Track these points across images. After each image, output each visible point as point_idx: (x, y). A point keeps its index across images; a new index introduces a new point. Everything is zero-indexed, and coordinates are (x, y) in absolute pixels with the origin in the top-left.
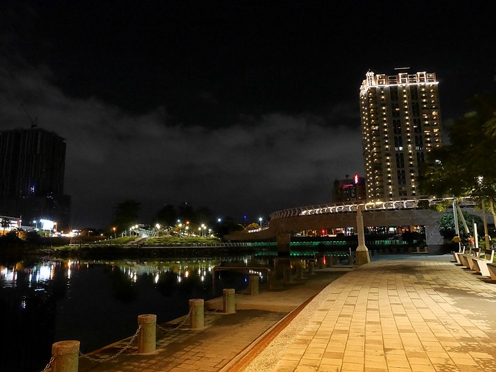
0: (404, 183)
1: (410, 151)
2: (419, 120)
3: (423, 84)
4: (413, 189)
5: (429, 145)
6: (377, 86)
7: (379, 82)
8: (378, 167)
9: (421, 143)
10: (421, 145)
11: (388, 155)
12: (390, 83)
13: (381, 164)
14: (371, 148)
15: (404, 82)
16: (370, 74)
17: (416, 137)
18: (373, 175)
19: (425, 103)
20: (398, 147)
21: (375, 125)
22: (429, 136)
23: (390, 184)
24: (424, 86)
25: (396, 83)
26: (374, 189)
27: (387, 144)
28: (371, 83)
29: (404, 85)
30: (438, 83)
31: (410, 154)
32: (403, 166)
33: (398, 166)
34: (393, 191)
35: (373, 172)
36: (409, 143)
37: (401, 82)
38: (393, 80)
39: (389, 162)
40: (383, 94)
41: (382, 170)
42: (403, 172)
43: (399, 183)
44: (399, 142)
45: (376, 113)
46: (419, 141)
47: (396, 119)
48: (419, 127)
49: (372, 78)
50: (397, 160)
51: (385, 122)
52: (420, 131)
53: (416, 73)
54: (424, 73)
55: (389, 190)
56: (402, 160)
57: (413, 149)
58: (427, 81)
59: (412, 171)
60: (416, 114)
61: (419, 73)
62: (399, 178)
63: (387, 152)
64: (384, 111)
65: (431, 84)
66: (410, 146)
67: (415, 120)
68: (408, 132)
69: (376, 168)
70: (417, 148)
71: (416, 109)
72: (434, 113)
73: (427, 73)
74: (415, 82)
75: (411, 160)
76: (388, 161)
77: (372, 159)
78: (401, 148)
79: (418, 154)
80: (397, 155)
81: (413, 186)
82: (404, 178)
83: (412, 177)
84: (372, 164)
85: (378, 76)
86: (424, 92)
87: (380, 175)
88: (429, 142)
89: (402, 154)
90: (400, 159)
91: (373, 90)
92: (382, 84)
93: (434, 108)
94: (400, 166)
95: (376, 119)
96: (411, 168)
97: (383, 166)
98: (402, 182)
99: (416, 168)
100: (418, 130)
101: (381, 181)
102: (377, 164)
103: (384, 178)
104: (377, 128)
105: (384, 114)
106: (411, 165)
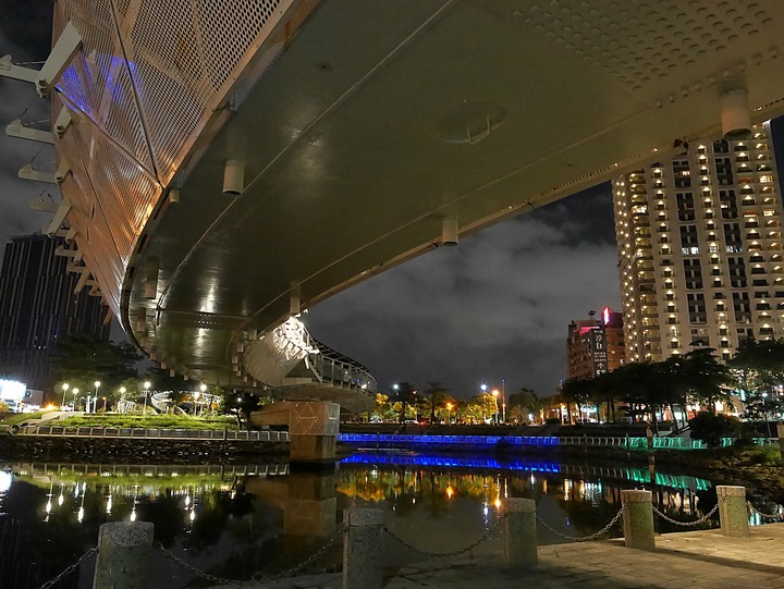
0: (704, 320)
1: (715, 256)
2: (732, 193)
4: (723, 332)
5: (755, 243)
8: (645, 287)
9: (738, 238)
10: (738, 243)
11: (666, 263)
13: (654, 281)
14: (633, 250)
17: (727, 227)
18: (638, 305)
19: (745, 159)
20: (689, 246)
21: (640, 204)
22: (754, 225)
23: (672, 321)
26: (641, 331)
27: (664, 240)
31: (715, 261)
32: (699, 286)
33: (689, 286)
34: (680, 335)
35: (637, 298)
36: (712, 238)
39: (670, 278)
41: (655, 292)
42: (701, 297)
43: (693, 320)
44: (689, 237)
45: (641, 181)
46: (733, 236)
47: (684, 192)
48: (733, 205)
50: (688, 274)
51: (660, 197)
52: (735, 216)
55: (670, 335)
56: (698, 274)
57: (721, 250)
59: (719, 296)
60: (725, 181)
62: (692, 309)
63: (666, 257)
64: (658, 176)
66: (713, 244)
67: (722, 194)
68: (709, 216)
69: (643, 289)
70: (729, 249)
71: (725, 171)
72: (763, 179)
75: (716, 273)
76: (668, 274)
77: (635, 271)
78: (694, 250)
79: (731, 261)
80: (687, 263)
81: (723, 327)
82: (702, 309)
83: (720, 308)
84: (636, 282)
87: (652, 304)
88: (756, 236)
89: (697, 262)
90: (693, 270)
93: (763, 170)
94: (694, 285)
95: (642, 193)
96: (718, 290)
97: (657, 286)
98: (698, 319)
99: (728, 291)
100: (730, 214)
101: (654, 316)
102: (645, 281)
103: (659, 309)
104: (643, 210)
105: (659, 182)
106: (717, 284)
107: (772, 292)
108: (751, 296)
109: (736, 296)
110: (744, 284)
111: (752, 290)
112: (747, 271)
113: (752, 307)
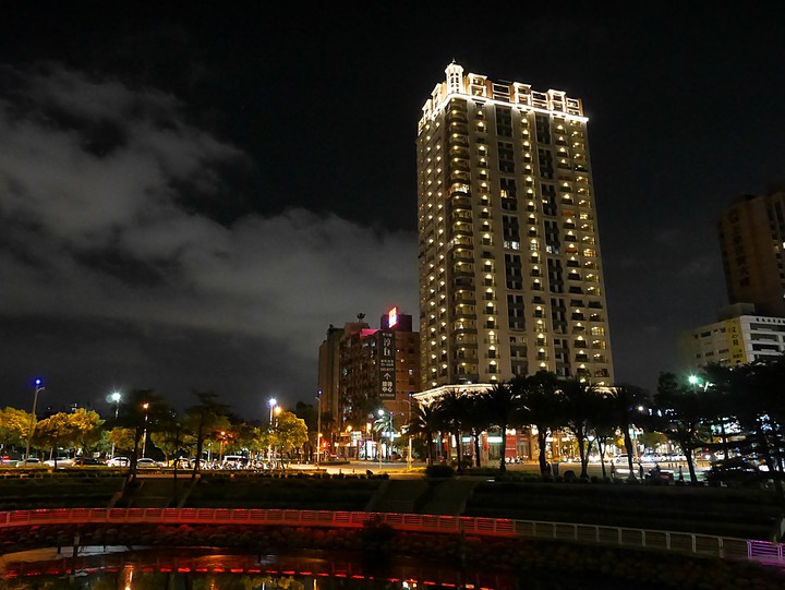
0: (522, 326)
1: (535, 255)
2: (552, 188)
3: (559, 115)
4: (541, 342)
5: (572, 246)
6: (470, 99)
7: (474, 90)
8: (462, 281)
9: (557, 239)
10: (555, 244)
11: (487, 255)
12: (496, 98)
13: (473, 274)
14: (449, 237)
15: (523, 102)
16: (453, 69)
17: (547, 224)
18: (450, 303)
19: (564, 156)
20: (510, 240)
21: (462, 182)
22: (571, 227)
23: (490, 325)
24: (561, 121)
25: (508, 101)
26: (451, 336)
27: (486, 229)
28: (456, 87)
29: (524, 108)
30: (586, 120)
31: (535, 260)
32: (519, 287)
33: (509, 285)
34: (498, 342)
35: (451, 294)
36: (533, 234)
37: (517, 100)
38: (502, 92)
39: (490, 273)
40: (480, 118)
41: (474, 289)
42: (520, 299)
43: (512, 325)
44: (511, 230)
45: (464, 156)
46: (552, 235)
47: (507, 178)
48: (553, 200)
49: (461, 79)
50: (508, 272)
51: (483, 178)
52: (554, 213)
53: (546, 91)
54: (562, 94)
55: (487, 341)
56: (518, 272)
57: (541, 249)
58: (567, 112)
59: (538, 300)
60: (546, 174)
61: (552, 92)
62: (511, 313)
63: (487, 248)
64: (482, 153)
65: (576, 119)
66: (534, 241)
67: (544, 188)
68: (531, 209)
69: (460, 284)
70: (548, 249)
71: (546, 163)
72: (580, 180)
73: (566, 96)
74: (545, 108)
75: (535, 273)
76: (488, 269)
77: (450, 262)
78: (515, 245)
79: (550, 261)
80: (508, 257)
81: (541, 336)
82: (521, 313)
83: (538, 314)
84: (450, 275)
85: (471, 76)
86: (562, 133)
87: (470, 303)
88: (572, 239)
89: (517, 259)
90: (513, 268)
91: (459, 104)
92: (480, 95)
93: (579, 170)
94: (514, 286)
95: (465, 169)
96: (537, 293)
97: (476, 281)
98: (516, 324)
99: (546, 295)
100: (550, 210)
101: (471, 317)
102: (464, 274)
103: (477, 309)
104: (464, 189)
105: (483, 160)
106: (536, 286)
107: (586, 303)
108: (567, 304)
109: (553, 301)
110: (561, 291)
111: (569, 297)
112: (564, 276)
113: (568, 316)
